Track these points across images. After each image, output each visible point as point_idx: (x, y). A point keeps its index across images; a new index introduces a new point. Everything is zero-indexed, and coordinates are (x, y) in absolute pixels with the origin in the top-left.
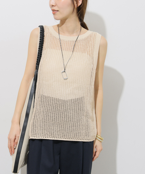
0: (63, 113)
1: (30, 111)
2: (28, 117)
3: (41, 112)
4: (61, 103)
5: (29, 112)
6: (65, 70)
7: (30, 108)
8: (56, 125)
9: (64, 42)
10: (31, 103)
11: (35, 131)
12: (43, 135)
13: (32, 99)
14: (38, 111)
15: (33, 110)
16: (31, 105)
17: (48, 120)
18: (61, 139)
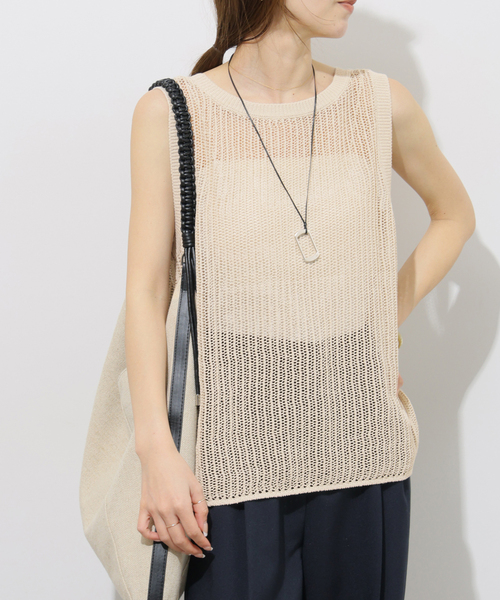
0: (312, 391)
1: (182, 406)
2: (181, 428)
3: (231, 401)
4: (300, 356)
5: (182, 409)
6: (305, 226)
7: (183, 395)
8: (292, 439)
9: (270, 125)
10: (185, 374)
11: (216, 477)
12: (251, 484)
13: (186, 359)
14: (218, 402)
15: (198, 398)
16: (185, 381)
17: (262, 427)
18: (315, 489)
